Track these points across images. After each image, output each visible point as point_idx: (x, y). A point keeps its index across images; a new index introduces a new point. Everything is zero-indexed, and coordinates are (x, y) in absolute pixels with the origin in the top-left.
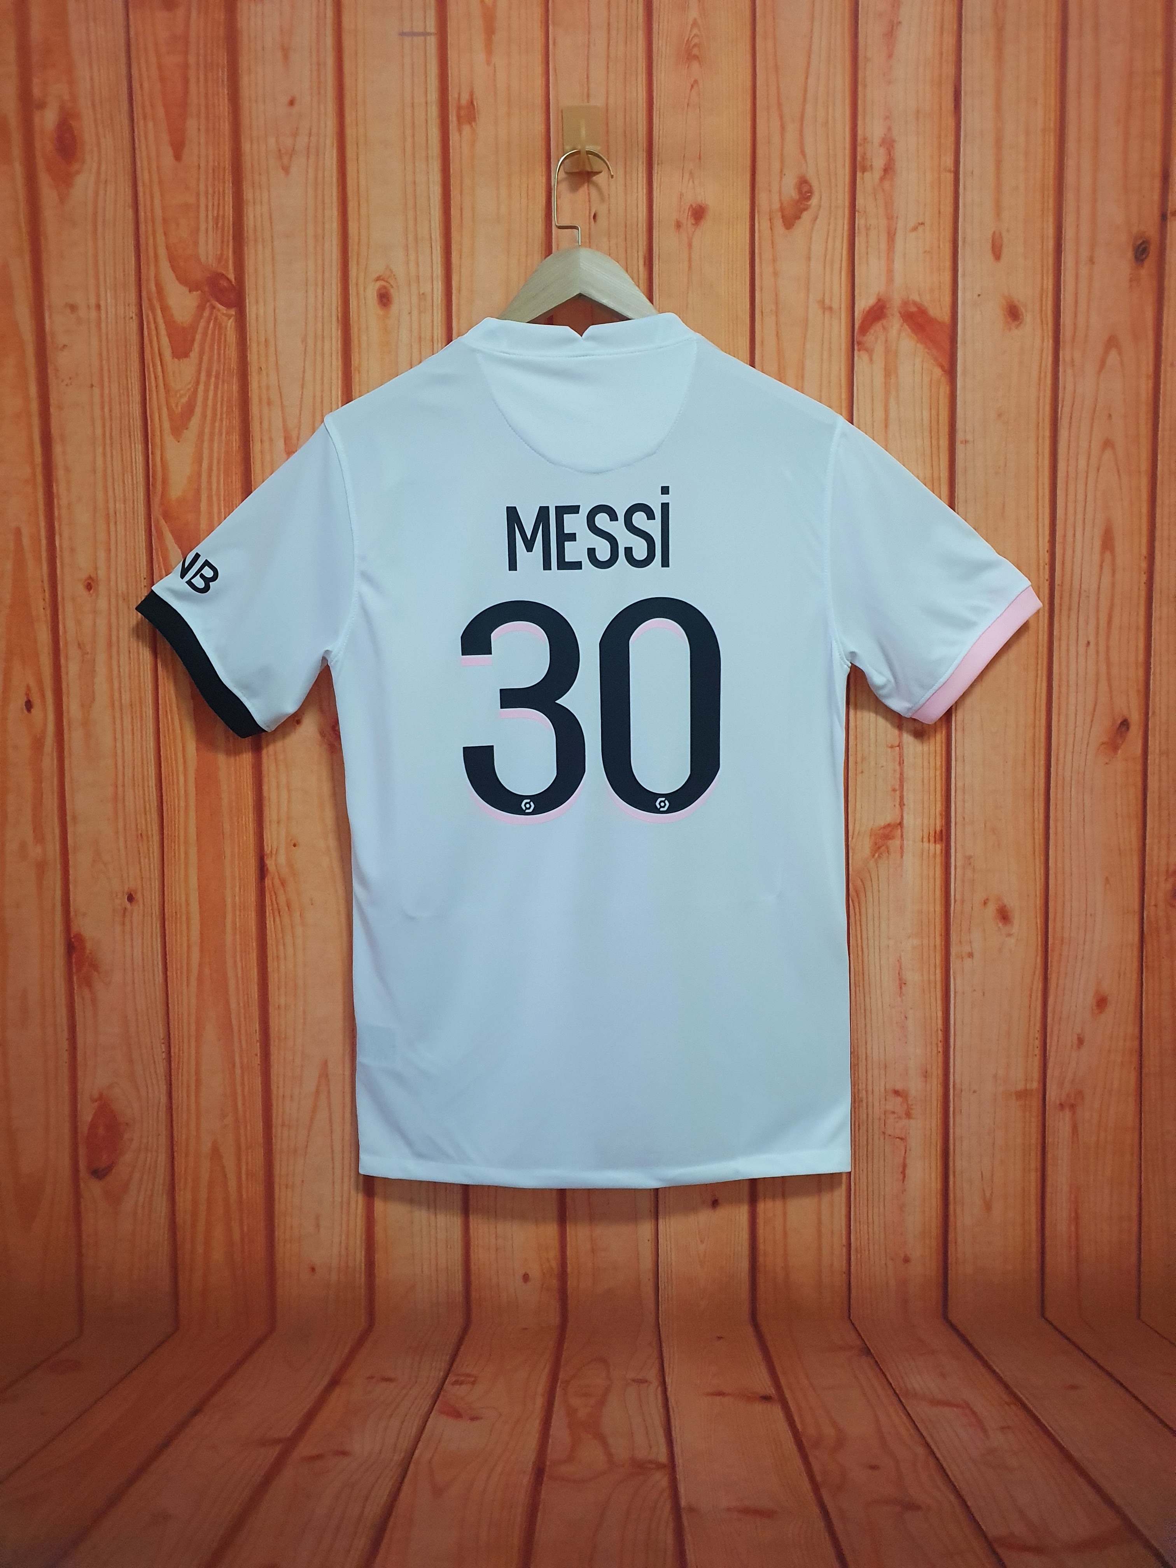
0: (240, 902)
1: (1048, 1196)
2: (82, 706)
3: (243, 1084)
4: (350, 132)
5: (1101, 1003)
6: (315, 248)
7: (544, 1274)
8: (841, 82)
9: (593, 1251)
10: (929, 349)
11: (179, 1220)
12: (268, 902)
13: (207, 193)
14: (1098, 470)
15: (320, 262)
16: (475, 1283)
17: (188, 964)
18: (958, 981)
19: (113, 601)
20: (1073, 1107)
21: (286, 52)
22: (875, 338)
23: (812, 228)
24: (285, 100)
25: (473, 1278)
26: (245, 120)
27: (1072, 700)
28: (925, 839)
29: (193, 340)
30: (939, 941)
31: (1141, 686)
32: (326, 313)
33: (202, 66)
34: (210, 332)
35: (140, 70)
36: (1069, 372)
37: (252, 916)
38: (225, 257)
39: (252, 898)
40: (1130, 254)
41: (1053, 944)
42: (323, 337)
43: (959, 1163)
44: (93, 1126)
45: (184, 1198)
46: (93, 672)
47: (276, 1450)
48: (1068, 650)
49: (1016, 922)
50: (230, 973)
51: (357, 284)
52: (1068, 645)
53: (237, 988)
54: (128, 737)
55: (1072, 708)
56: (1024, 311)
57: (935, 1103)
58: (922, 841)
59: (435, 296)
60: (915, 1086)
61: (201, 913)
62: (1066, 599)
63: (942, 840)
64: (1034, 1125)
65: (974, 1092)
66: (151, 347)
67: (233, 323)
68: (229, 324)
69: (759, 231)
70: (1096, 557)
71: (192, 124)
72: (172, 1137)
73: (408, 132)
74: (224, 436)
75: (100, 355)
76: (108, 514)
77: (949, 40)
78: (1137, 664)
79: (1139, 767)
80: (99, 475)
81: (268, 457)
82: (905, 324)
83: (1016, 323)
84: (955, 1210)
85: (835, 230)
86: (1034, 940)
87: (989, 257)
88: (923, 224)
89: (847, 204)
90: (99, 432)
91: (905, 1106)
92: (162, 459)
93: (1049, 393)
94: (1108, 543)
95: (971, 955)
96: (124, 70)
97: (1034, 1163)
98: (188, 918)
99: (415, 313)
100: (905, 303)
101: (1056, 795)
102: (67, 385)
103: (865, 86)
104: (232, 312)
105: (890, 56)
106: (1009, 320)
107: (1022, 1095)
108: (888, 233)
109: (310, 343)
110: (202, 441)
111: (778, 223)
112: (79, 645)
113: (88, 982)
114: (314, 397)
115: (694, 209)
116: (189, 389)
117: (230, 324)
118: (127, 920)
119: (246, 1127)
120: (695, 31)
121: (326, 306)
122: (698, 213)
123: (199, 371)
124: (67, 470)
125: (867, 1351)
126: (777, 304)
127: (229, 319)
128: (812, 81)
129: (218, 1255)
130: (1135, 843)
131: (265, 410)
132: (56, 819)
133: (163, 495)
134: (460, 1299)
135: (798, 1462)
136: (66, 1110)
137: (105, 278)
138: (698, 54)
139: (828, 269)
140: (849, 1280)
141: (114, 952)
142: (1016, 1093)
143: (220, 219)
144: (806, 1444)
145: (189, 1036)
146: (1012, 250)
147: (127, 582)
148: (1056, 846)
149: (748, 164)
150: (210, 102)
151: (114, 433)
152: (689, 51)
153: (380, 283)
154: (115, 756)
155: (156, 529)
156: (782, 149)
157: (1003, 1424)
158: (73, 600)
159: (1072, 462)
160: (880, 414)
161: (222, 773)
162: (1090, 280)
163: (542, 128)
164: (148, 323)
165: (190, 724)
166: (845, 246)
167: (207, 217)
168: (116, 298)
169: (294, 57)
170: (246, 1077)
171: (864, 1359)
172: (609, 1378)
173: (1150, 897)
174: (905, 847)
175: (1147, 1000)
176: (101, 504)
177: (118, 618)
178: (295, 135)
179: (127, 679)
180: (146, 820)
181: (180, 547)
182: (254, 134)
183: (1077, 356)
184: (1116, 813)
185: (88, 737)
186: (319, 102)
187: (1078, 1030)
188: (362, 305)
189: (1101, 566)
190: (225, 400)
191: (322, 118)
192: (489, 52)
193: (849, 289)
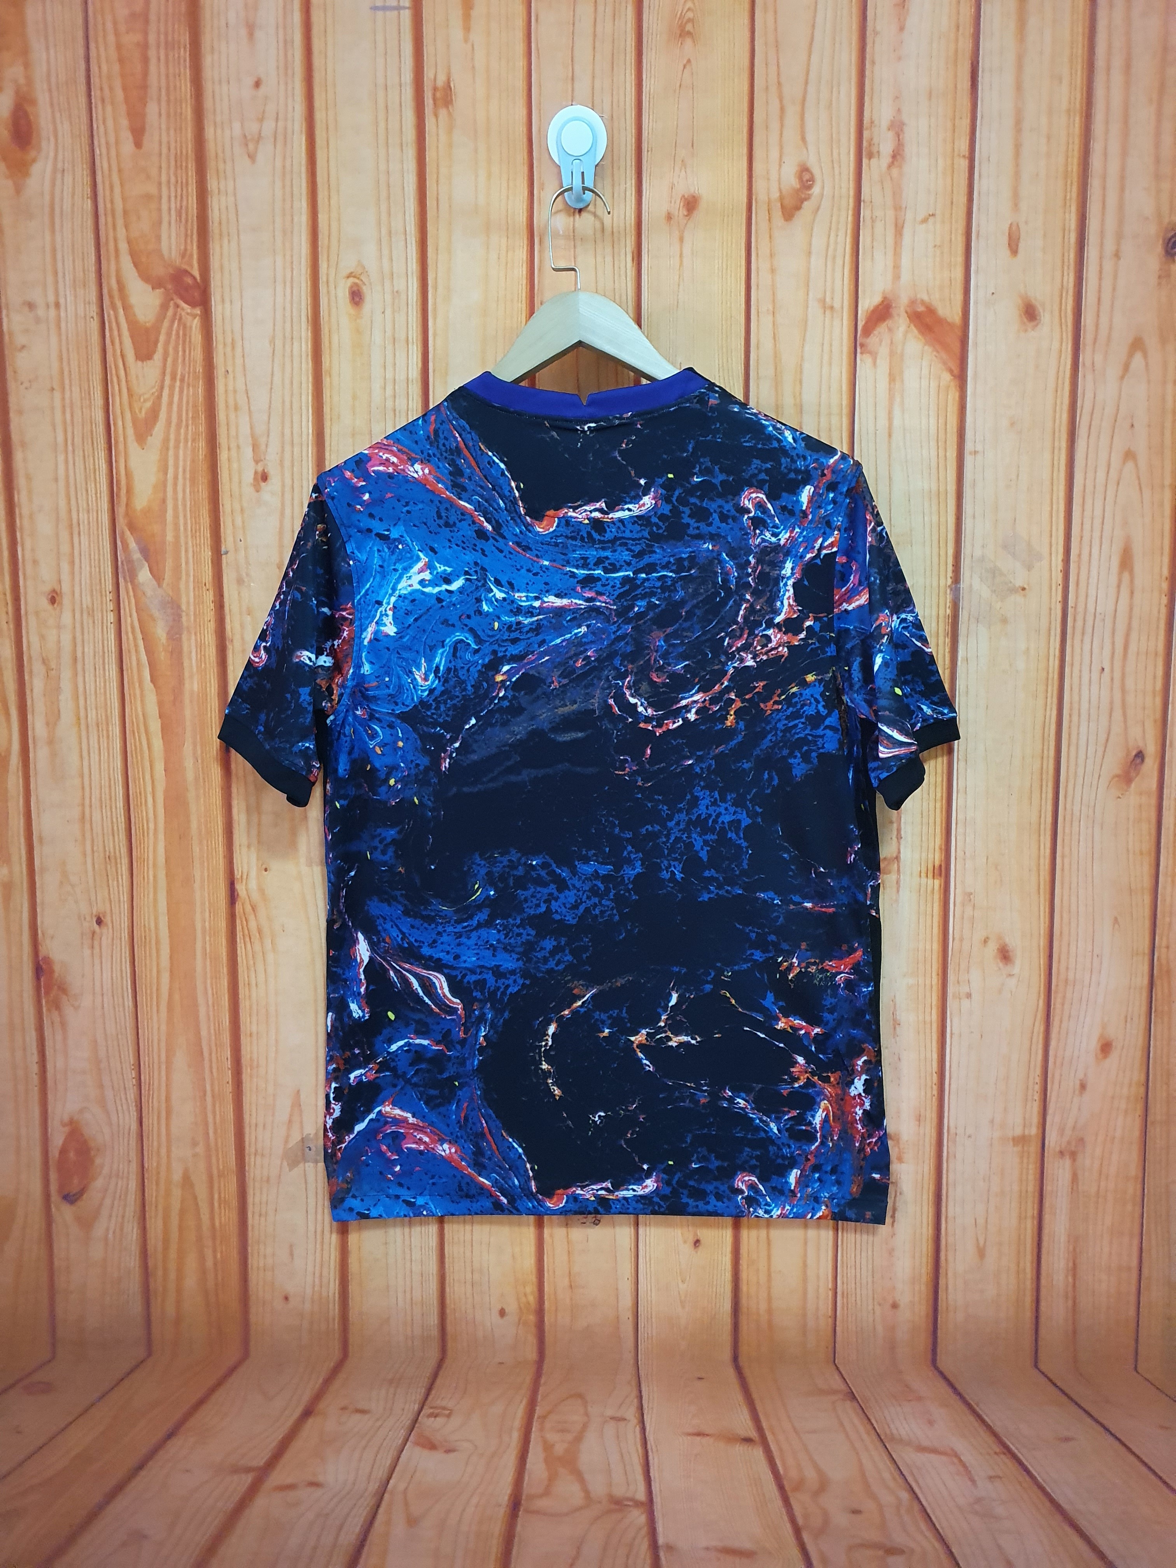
0: (210, 927)
1: (1045, 1244)
2: (47, 724)
3: (214, 1113)
4: (319, 116)
5: (1106, 1048)
6: (284, 243)
7: (520, 1308)
8: (847, 58)
9: (571, 1287)
10: (938, 352)
11: (150, 1247)
12: (239, 928)
13: (169, 182)
14: (1118, 484)
15: (288, 257)
16: (450, 1316)
17: (158, 990)
18: (956, 1021)
19: (78, 615)
20: (1073, 1155)
21: (251, 29)
22: (880, 339)
23: (814, 220)
24: (251, 81)
25: (448, 1311)
26: (208, 104)
27: (1083, 729)
28: (923, 875)
29: (157, 342)
30: (935, 980)
31: (1158, 715)
32: (296, 313)
33: (162, 45)
34: (174, 333)
35: (98, 50)
36: (1089, 377)
37: (223, 941)
38: (188, 252)
39: (222, 924)
40: (1159, 249)
41: (1057, 985)
42: (292, 338)
43: (952, 1208)
44: (63, 1151)
45: (155, 1226)
46: (58, 689)
47: (248, 1479)
48: (1080, 676)
49: (1018, 962)
50: (201, 1000)
51: (328, 282)
52: (1081, 671)
53: (208, 1016)
54: (95, 757)
55: (1083, 739)
56: (1041, 311)
57: (927, 1149)
58: (920, 876)
59: (410, 292)
60: (907, 1129)
61: (171, 937)
62: (1079, 623)
63: (940, 875)
64: (1031, 1172)
65: (969, 1137)
66: (114, 351)
67: (199, 324)
68: (194, 326)
69: (757, 222)
70: (1114, 579)
71: (152, 109)
72: (142, 1165)
73: (381, 116)
74: (190, 443)
75: (60, 356)
76: (71, 526)
77: (967, 12)
78: (1155, 691)
79: (1154, 801)
80: (62, 483)
81: (235, 465)
82: (912, 326)
83: (1034, 323)
84: (946, 1256)
85: (838, 223)
86: (1038, 980)
87: (1005, 251)
88: (933, 215)
89: (852, 193)
90: (60, 438)
91: (897, 1150)
92: (126, 466)
93: (1067, 400)
94: (1126, 562)
95: (969, 996)
96: (81, 51)
97: (1031, 1210)
98: (158, 942)
99: (388, 312)
100: (913, 302)
101: (1064, 828)
102: (26, 388)
103: (873, 63)
104: (198, 311)
105: (902, 29)
106: (1025, 320)
107: (1021, 1140)
108: (896, 225)
109: (279, 343)
110: (168, 449)
111: (777, 214)
112: (43, 660)
113: (57, 1005)
114: (283, 402)
115: (686, 199)
116: (153, 393)
117: (196, 324)
118: (96, 943)
119: (217, 1155)
120: (689, 5)
121: (295, 305)
122: (691, 204)
123: (164, 374)
124: (29, 478)
125: (852, 1397)
126: (774, 302)
127: (194, 318)
128: (815, 58)
129: (191, 1282)
130: (1147, 882)
131: (232, 416)
132: (22, 840)
133: (127, 505)
134: (435, 1332)
135: (779, 1503)
136: (36, 1134)
137: (64, 275)
138: (692, 31)
139: (829, 263)
140: (835, 1324)
141: (83, 976)
142: (1014, 1139)
143: (183, 211)
144: (787, 1487)
145: (159, 1063)
146: (1030, 244)
147: (92, 596)
148: (1062, 883)
149: (745, 150)
150: (171, 84)
151: (76, 440)
152: (682, 27)
153: (351, 280)
154: (82, 776)
155: (122, 542)
156: (781, 134)
157: (992, 1473)
158: (37, 613)
159: (1090, 475)
160: (883, 422)
161: (191, 795)
162: (1115, 277)
163: (523, 112)
164: (110, 322)
165: (158, 743)
166: (849, 240)
167: (170, 209)
168: (76, 297)
169: (259, 34)
170: (217, 1105)
171: (848, 1404)
172: (587, 1414)
173: (1161, 939)
174: (902, 882)
175: (1155, 1046)
176: (63, 513)
177: (83, 634)
178: (261, 120)
179: (93, 697)
180: (114, 842)
181: (147, 560)
182: (218, 119)
183: (1099, 358)
184: (1128, 850)
185: (54, 755)
186: (286, 84)
187: (1080, 1075)
188: (333, 304)
189: (1119, 586)
190: (191, 405)
191: (290, 101)
192: (467, 28)
193: (852, 287)
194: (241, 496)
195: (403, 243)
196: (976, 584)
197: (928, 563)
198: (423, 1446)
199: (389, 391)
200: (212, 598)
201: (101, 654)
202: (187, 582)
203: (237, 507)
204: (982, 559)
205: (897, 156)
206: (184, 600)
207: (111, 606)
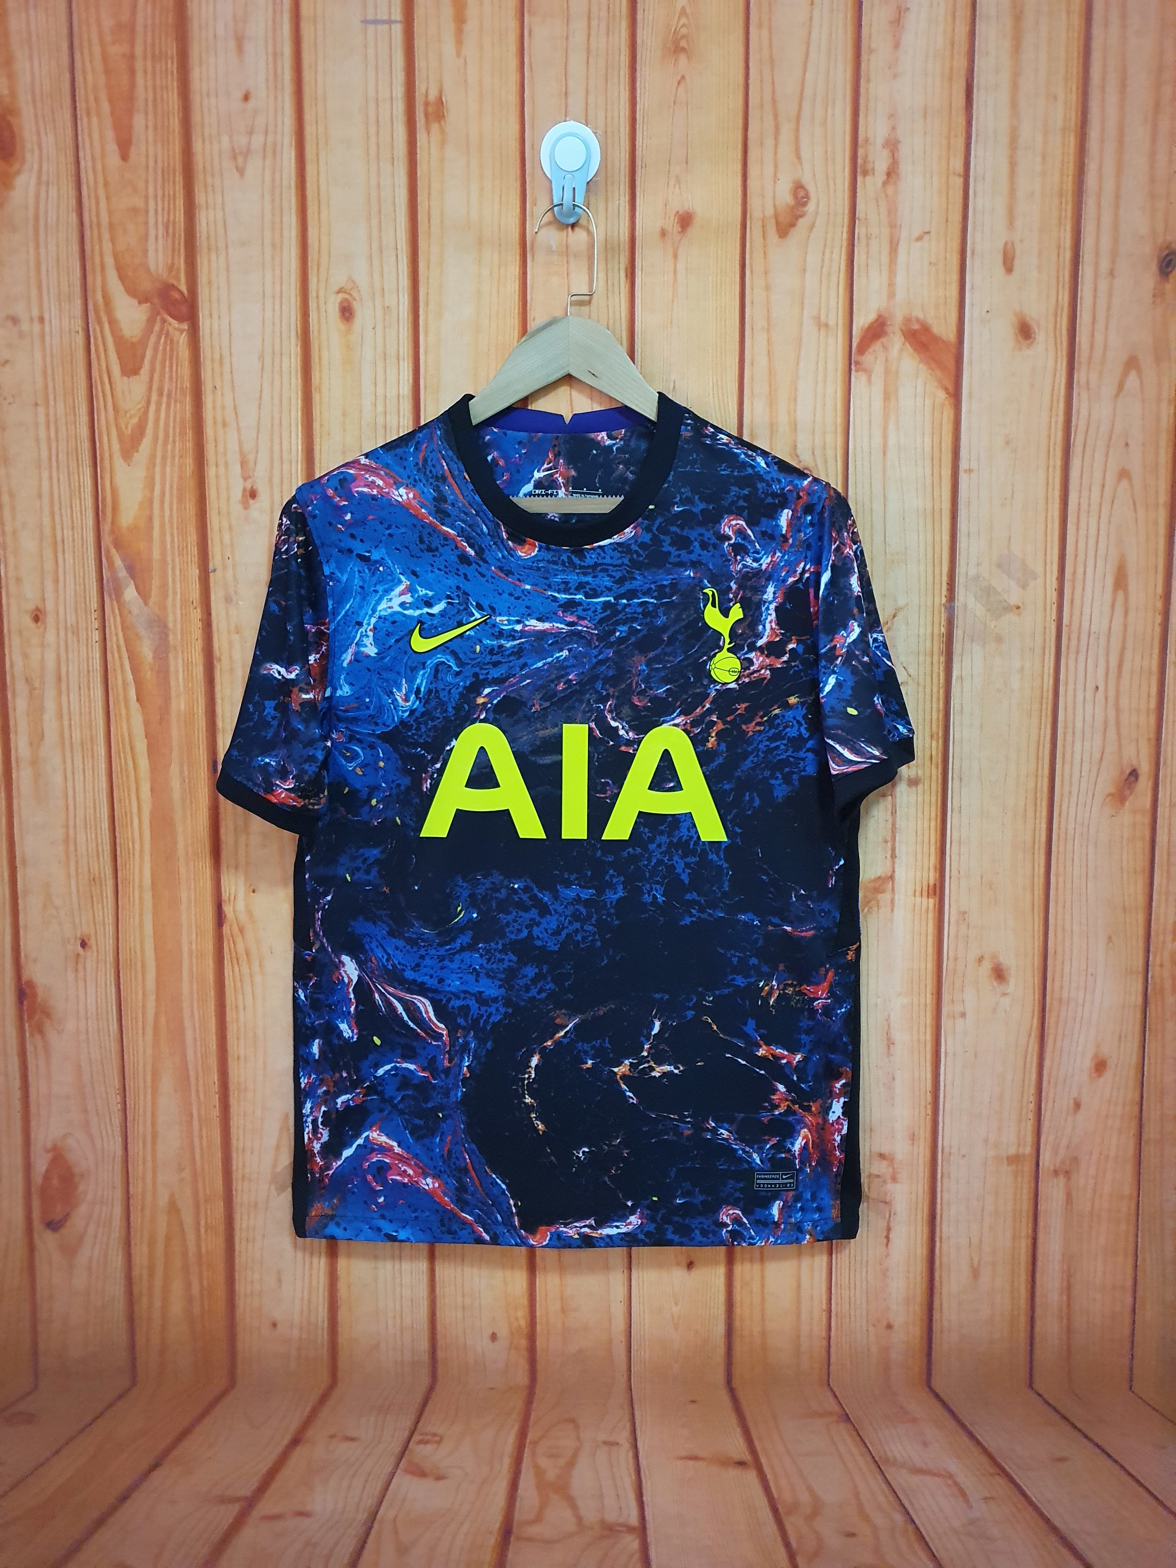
0: (197, 949)
1: (1039, 1264)
2: (31, 744)
3: (201, 1137)
4: (309, 131)
5: (1100, 1066)
6: (273, 258)
7: (512, 1333)
8: (842, 78)
9: (563, 1311)
10: (933, 369)
11: (136, 1273)
12: (226, 950)
13: (156, 196)
14: (1113, 502)
15: (278, 272)
16: (440, 1342)
17: (144, 1013)
18: (949, 1042)
19: (62, 634)
20: (1067, 1174)
21: (240, 41)
22: (874, 358)
23: (809, 236)
24: (240, 95)
25: (439, 1337)
26: (196, 117)
27: (1078, 747)
28: (918, 894)
29: (143, 356)
30: (930, 999)
31: (1152, 735)
32: (284, 328)
33: (149, 56)
34: (161, 348)
35: (83, 62)
36: (1084, 395)
37: (210, 964)
38: (176, 267)
39: (209, 947)
40: (1154, 268)
41: (1051, 1004)
42: (281, 354)
43: (945, 1228)
44: (47, 1177)
45: (141, 1253)
46: (41, 710)
47: (235, 1509)
48: (1075, 696)
49: (1012, 981)
50: (187, 1023)
51: (317, 297)
52: (1075, 690)
53: (195, 1039)
54: (79, 777)
55: (1077, 757)
56: (1037, 330)
57: (921, 1168)
58: (915, 896)
59: (401, 307)
60: (900, 1149)
61: (157, 959)
62: (1074, 642)
63: (935, 894)
64: (1025, 1191)
65: (963, 1156)
66: (99, 364)
67: (186, 339)
68: (181, 341)
69: (751, 239)
70: (1108, 597)
71: (139, 121)
72: (128, 1192)
73: (372, 130)
74: (177, 460)
75: (45, 372)
76: (55, 543)
77: (962, 29)
78: (1148, 710)
79: (1147, 820)
80: (46, 500)
81: (223, 483)
82: (907, 345)
83: (1029, 342)
84: (941, 1277)
85: (833, 239)
86: (1031, 999)
87: (1000, 269)
88: (929, 233)
89: (846, 211)
90: (44, 454)
91: (891, 1170)
92: (111, 482)
93: (1061, 418)
94: (1120, 581)
95: (963, 1015)
96: (66, 61)
97: (1025, 1230)
98: (143, 966)
99: (379, 328)
100: (908, 320)
101: (1058, 847)
102: (10, 404)
103: (868, 81)
104: (185, 326)
105: (897, 46)
106: (1020, 338)
107: (1014, 1160)
108: (891, 243)
109: (268, 360)
110: (154, 465)
111: (772, 230)
112: (27, 679)
113: (40, 1029)
114: (272, 418)
115: (680, 216)
116: (139, 409)
117: (182, 340)
118: (80, 967)
119: (204, 1182)
120: (684, 20)
121: (284, 321)
122: (685, 221)
123: (150, 388)
124: (12, 495)
125: (847, 1418)
126: (768, 319)
127: (182, 333)
128: (809, 75)
129: (176, 1307)
130: (1142, 901)
131: (220, 431)
132: (5, 863)
133: (113, 523)
134: (426, 1358)
135: (773, 1527)
136: (19, 1160)
137: (48, 289)
138: (686, 46)
139: (824, 281)
140: (829, 1346)
141: (67, 999)
142: (1008, 1158)
143: (171, 227)
144: (781, 1511)
145: (145, 1087)
146: (1025, 262)
147: (76, 612)
148: (1056, 902)
149: (739, 167)
150: (159, 96)
151: (60, 456)
152: (676, 43)
153: (341, 296)
154: (66, 797)
155: (107, 558)
156: (776, 153)
157: (987, 1494)
158: (20, 632)
159: (1085, 493)
160: (877, 440)
161: (178, 815)
162: (1110, 295)
163: (516, 128)
164: (95, 338)
165: (144, 764)
166: (844, 257)
167: (156, 223)
168: (60, 310)
169: (249, 47)
170: (204, 1131)
171: (842, 1426)
172: (578, 1439)
173: (1155, 957)
174: (896, 902)
175: (1149, 1064)
176: (47, 531)
177: (67, 651)
178: (251, 133)
179: (77, 716)
180: (99, 863)
181: (133, 579)
182: (207, 132)
183: (1094, 378)
184: (1122, 869)
185: (37, 776)
186: (276, 98)
187: (1074, 1094)
188: (323, 320)
189: (1113, 606)
190: (178, 419)
191: (280, 114)
192: (459, 42)
193: (847, 304)
194: (229, 514)
195: (394, 258)
196: (971, 602)
197: (923, 581)
198: (412, 1473)
199: (380, 408)
200: (199, 617)
201: (86, 672)
202: (174, 600)
203: (225, 524)
204: (977, 578)
205: (892, 173)
206: (171, 619)
207: (96, 624)
